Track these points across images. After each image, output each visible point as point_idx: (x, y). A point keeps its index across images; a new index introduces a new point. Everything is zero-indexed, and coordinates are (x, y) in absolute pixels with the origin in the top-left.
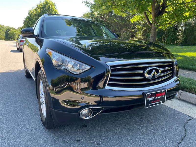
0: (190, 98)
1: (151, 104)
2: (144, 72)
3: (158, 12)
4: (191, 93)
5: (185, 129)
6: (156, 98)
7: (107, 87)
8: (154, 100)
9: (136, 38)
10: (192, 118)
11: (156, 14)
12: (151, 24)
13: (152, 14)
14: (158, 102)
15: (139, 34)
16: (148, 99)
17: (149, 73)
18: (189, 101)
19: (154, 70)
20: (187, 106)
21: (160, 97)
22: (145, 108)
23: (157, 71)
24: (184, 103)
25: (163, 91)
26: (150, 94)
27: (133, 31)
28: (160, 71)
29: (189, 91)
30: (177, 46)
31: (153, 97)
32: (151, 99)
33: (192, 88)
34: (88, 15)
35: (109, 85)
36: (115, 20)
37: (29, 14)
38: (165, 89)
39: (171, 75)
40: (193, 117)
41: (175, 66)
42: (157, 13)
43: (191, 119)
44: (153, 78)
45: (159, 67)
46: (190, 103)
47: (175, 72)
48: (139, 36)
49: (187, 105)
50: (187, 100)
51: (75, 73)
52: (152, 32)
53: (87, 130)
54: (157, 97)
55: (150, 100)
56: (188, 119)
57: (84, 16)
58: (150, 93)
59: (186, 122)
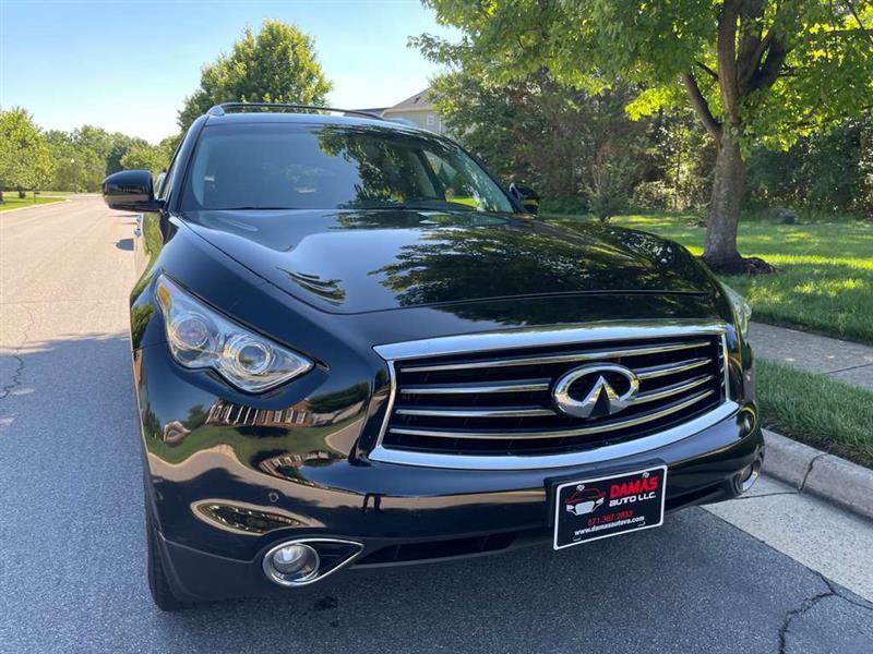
0: (851, 486)
1: (588, 530)
2: (553, 386)
3: (750, 73)
4: (858, 463)
5: (783, 640)
6: (613, 503)
7: (380, 453)
8: (601, 514)
9: (668, 183)
10: (832, 590)
11: (742, 81)
13: (722, 80)
14: (624, 522)
15: (685, 167)
16: (569, 508)
17: (578, 390)
18: (847, 502)
19: (602, 380)
20: (829, 526)
21: (633, 499)
22: (556, 548)
24: (820, 512)
25: (645, 472)
26: (581, 488)
27: (653, 151)
28: (634, 385)
29: (852, 453)
30: (859, 223)
31: (595, 500)
32: (584, 508)
33: (862, 441)
34: (451, 83)
35: (392, 442)
36: (570, 102)
37: (203, 84)
38: (661, 462)
39: (710, 393)
40: (841, 582)
41: (725, 355)
42: (747, 78)
43: (825, 595)
45: (631, 362)
46: (849, 511)
47: (726, 383)
48: (681, 176)
49: (833, 522)
50: (834, 497)
51: (247, 388)
53: (334, 625)
54: (618, 498)
55: (579, 513)
56: (814, 592)
57: (436, 88)
58: (580, 484)
59: (797, 606)
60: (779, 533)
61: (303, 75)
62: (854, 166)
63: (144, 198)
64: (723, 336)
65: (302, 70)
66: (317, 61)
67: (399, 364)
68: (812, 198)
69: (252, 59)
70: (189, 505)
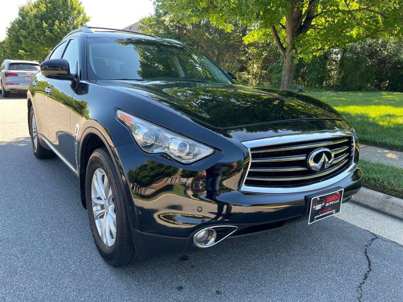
0: (367, 197)
1: (318, 216)
2: (307, 157)
3: (298, 26)
4: (368, 188)
5: (367, 257)
6: (327, 205)
7: (245, 188)
8: (323, 209)
9: (249, 73)
10: (376, 237)
11: (295, 30)
12: (284, 49)
13: (288, 29)
14: (329, 212)
15: (255, 66)
16: (314, 207)
17: (317, 159)
18: (366, 204)
19: (324, 155)
20: (362, 213)
21: (332, 203)
22: (309, 224)
23: (329, 155)
24: (357, 208)
25: (337, 192)
26: (318, 199)
27: (243, 58)
28: (333, 156)
29: (365, 184)
31: (322, 204)
32: (318, 207)
33: (369, 179)
34: (150, 21)
35: (249, 183)
36: (207, 34)
37: (20, 14)
38: (341, 187)
39: (347, 160)
40: (377, 234)
41: (354, 144)
42: (297, 28)
43: (374, 239)
44: (323, 168)
45: (330, 147)
46: (367, 207)
47: (353, 154)
48: (254, 70)
49: (363, 211)
50: (360, 202)
51: (184, 162)
52: (285, 65)
53: (192, 266)
54: (328, 203)
55: (317, 209)
56: (370, 238)
57: (143, 23)
58: (318, 197)
59: (366, 243)
60: (347, 217)
61: (76, 12)
62: (325, 68)
63: (65, 72)
64: (353, 137)
65: (75, 9)
66: (82, 6)
67: (252, 149)
68: (308, 82)
69: (49, 2)
70: (153, 215)
